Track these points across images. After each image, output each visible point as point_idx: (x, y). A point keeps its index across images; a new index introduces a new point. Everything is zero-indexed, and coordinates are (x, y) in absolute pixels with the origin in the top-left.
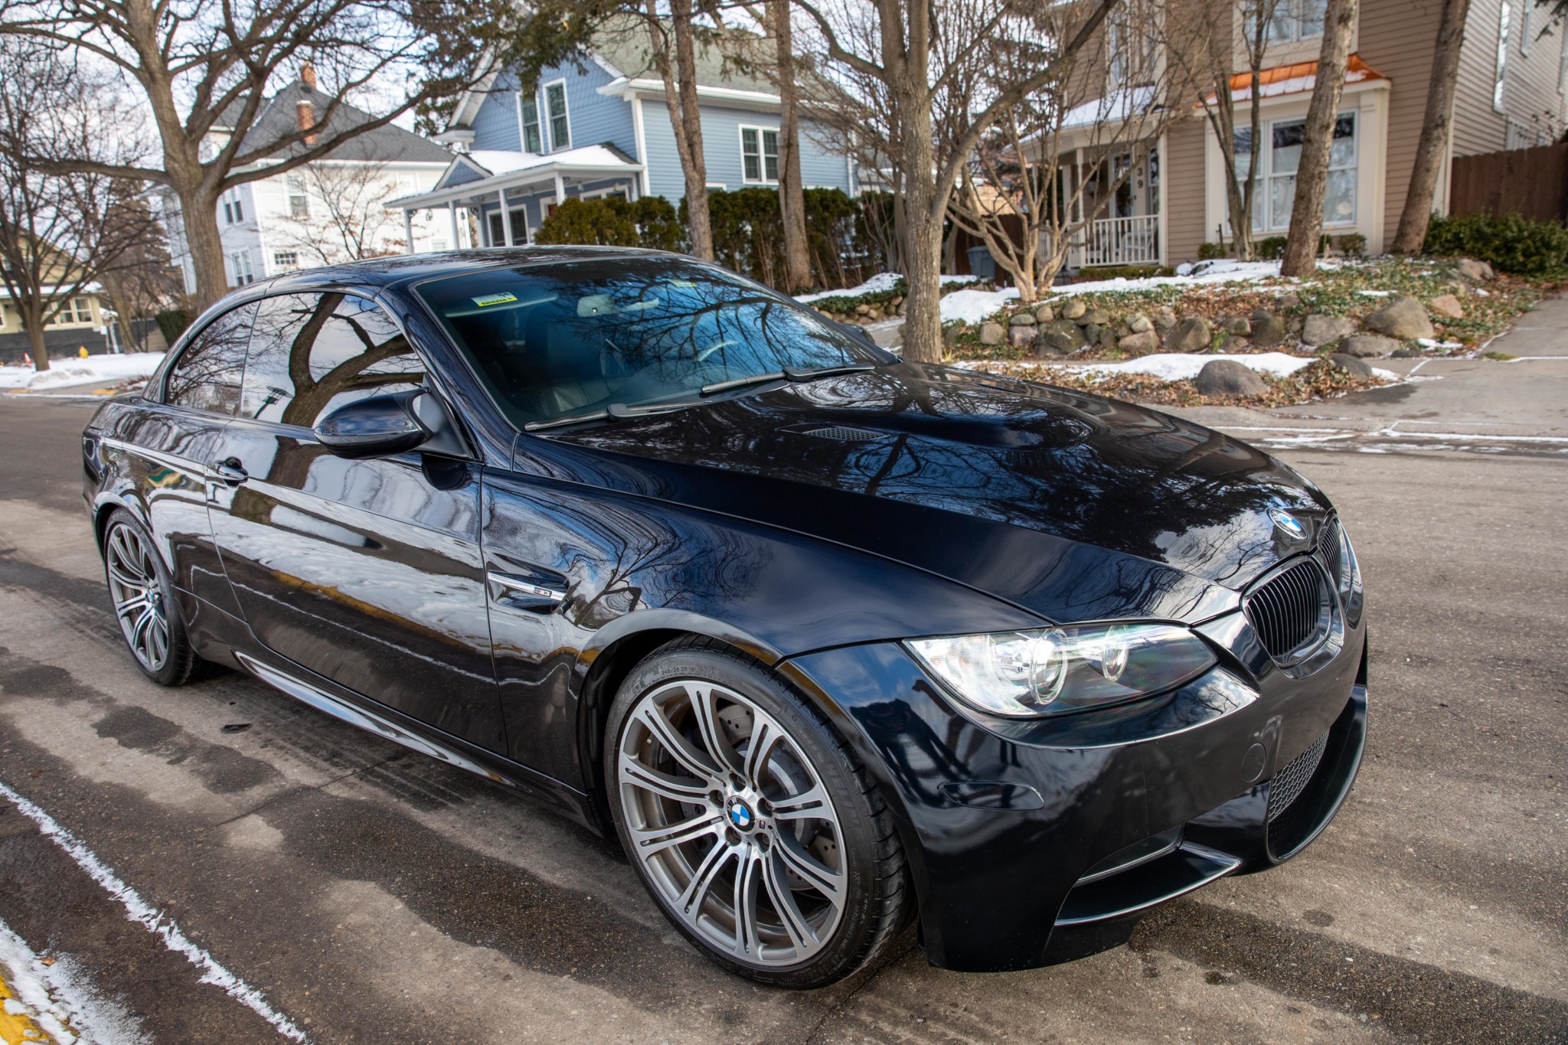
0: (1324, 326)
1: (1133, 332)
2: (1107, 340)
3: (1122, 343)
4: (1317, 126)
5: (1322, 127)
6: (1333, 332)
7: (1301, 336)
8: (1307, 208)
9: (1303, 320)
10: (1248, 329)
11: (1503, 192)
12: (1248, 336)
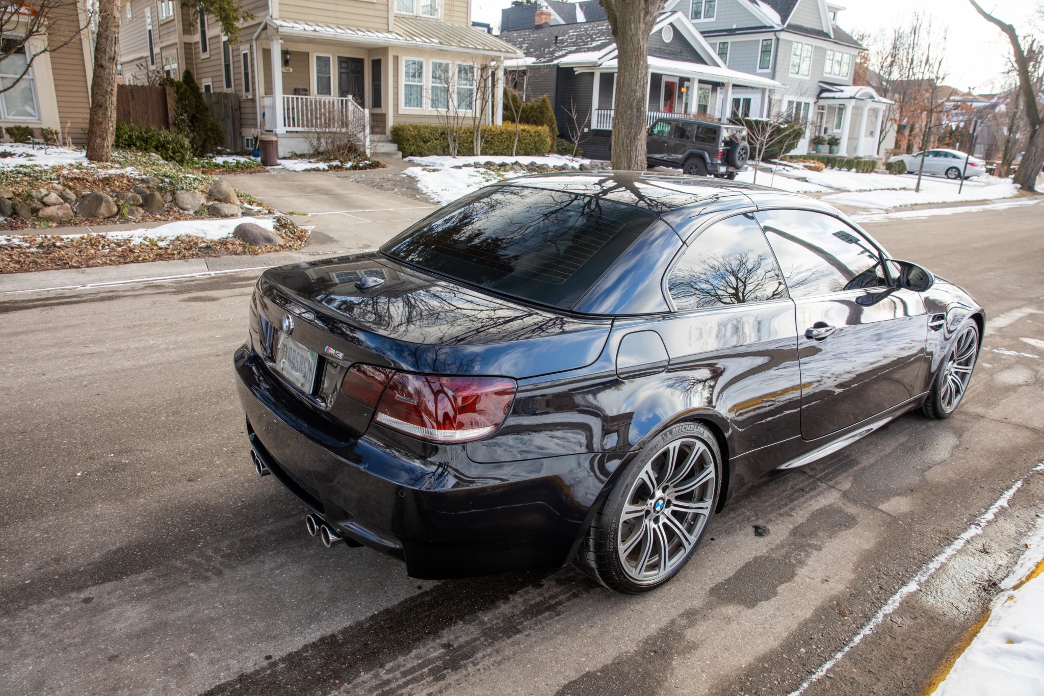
0: (191, 198)
1: (46, 205)
2: (24, 212)
3: (41, 213)
4: (107, 58)
5: (110, 58)
6: (197, 202)
7: (177, 205)
8: (105, 114)
9: (173, 193)
10: (141, 201)
11: (131, 110)
12: (141, 206)
